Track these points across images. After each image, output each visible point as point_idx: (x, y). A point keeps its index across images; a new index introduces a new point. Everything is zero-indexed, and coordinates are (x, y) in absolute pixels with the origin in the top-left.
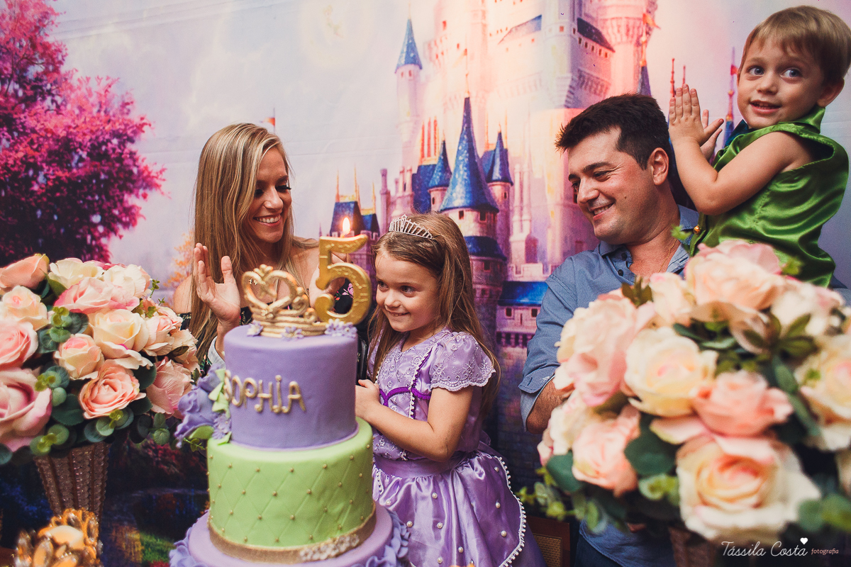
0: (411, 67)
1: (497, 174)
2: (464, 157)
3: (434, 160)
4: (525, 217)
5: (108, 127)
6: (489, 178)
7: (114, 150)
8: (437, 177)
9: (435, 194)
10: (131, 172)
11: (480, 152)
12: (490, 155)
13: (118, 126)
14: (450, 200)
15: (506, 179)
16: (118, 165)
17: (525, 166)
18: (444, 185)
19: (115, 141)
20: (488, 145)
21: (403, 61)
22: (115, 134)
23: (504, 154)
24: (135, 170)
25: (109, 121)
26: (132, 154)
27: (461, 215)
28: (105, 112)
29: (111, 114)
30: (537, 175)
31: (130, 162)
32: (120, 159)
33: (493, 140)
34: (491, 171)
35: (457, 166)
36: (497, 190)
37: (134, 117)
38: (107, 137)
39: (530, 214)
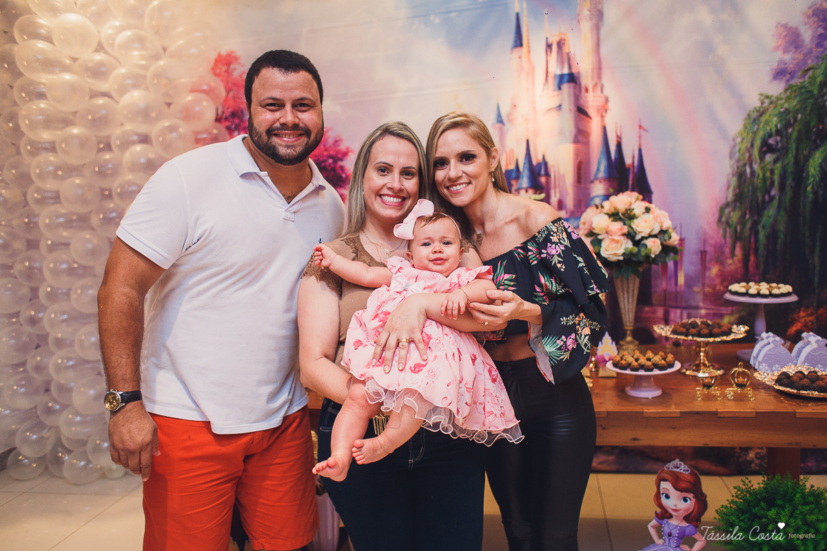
0: (500, 125)
1: (543, 172)
2: (527, 166)
3: (512, 167)
4: (557, 190)
5: (326, 153)
6: (539, 174)
7: (330, 165)
8: (514, 175)
9: (513, 182)
10: (341, 177)
11: (535, 163)
12: (539, 165)
13: (332, 153)
14: (521, 184)
15: (547, 175)
16: (332, 173)
17: (556, 169)
18: (518, 177)
19: (330, 161)
20: (538, 159)
21: (495, 121)
22: (330, 157)
23: (546, 164)
24: (344, 175)
25: (326, 150)
26: (342, 168)
27: (527, 191)
28: (324, 146)
29: (328, 145)
30: (562, 172)
31: (340, 171)
32: (334, 170)
33: (540, 158)
34: (540, 171)
35: (524, 170)
36: (543, 180)
37: (343, 147)
38: (325, 158)
39: (559, 189)
